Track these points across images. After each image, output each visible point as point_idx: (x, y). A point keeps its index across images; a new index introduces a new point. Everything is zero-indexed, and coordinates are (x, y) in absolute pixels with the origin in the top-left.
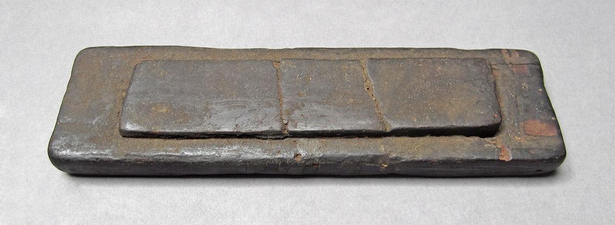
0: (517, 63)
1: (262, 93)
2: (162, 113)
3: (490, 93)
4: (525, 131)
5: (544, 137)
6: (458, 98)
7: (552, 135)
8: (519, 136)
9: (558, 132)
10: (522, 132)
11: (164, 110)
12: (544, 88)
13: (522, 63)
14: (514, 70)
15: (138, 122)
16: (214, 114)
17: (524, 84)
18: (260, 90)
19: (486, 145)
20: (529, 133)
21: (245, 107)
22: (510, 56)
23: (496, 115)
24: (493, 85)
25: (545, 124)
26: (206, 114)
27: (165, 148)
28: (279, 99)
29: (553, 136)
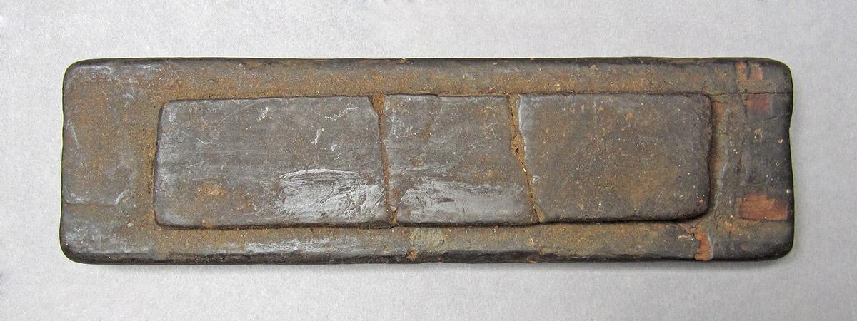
0: (757, 91)
1: (357, 159)
2: (213, 196)
3: (699, 163)
4: (741, 213)
5: (768, 221)
6: (650, 170)
7: (779, 217)
8: (731, 221)
9: (789, 215)
10: (737, 215)
11: (216, 192)
12: (786, 136)
13: (764, 90)
14: (749, 103)
15: (180, 213)
16: (288, 195)
17: (758, 131)
18: (354, 153)
19: (680, 237)
20: (747, 216)
21: (334, 184)
22: (748, 78)
23: (701, 201)
24: (707, 147)
25: (774, 200)
26: (277, 195)
27: (225, 245)
28: (383, 171)
29: (781, 221)
